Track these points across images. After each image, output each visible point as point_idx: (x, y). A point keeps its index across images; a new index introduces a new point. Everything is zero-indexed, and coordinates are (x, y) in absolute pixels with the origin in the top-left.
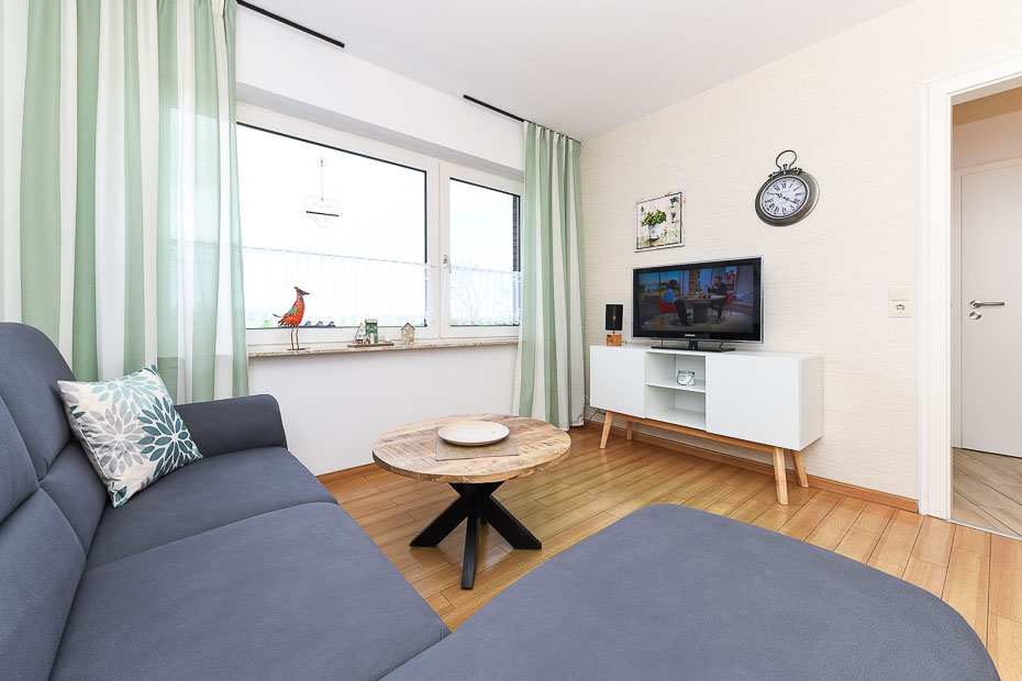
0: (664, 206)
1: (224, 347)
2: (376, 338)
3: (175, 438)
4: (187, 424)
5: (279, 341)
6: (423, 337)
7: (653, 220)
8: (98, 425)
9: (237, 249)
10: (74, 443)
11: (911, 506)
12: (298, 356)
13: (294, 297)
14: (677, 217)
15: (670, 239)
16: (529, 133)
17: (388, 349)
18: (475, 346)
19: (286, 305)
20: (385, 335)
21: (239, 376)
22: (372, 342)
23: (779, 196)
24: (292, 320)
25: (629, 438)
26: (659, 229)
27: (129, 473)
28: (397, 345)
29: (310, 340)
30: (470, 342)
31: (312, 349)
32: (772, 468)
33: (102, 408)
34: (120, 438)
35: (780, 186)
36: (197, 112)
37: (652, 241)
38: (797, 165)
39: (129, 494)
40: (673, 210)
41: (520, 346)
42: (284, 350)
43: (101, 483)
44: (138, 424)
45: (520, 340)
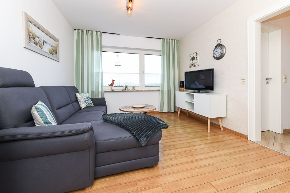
0: (194, 55)
1: (100, 90)
2: (127, 89)
3: (89, 102)
4: (91, 101)
5: (109, 89)
6: (137, 89)
7: (193, 59)
8: (79, 99)
9: (102, 73)
10: (77, 101)
11: (246, 137)
12: (112, 91)
13: (112, 81)
14: (197, 58)
15: (196, 64)
16: (163, 41)
17: (129, 91)
18: (148, 91)
19: (110, 82)
20: (129, 88)
21: (102, 94)
22: (126, 89)
23: (217, 52)
24: (112, 85)
25: (188, 115)
26: (194, 61)
27: (83, 106)
28: (131, 90)
29: (115, 89)
30: (147, 90)
31: (115, 90)
32: (219, 126)
33: (80, 97)
34: (82, 101)
35: (217, 49)
36: (96, 51)
37: (193, 64)
38: (221, 43)
39: (82, 108)
40: (196, 56)
41: (161, 91)
42: (110, 90)
43: (80, 106)
44: (84, 99)
45: (161, 90)
